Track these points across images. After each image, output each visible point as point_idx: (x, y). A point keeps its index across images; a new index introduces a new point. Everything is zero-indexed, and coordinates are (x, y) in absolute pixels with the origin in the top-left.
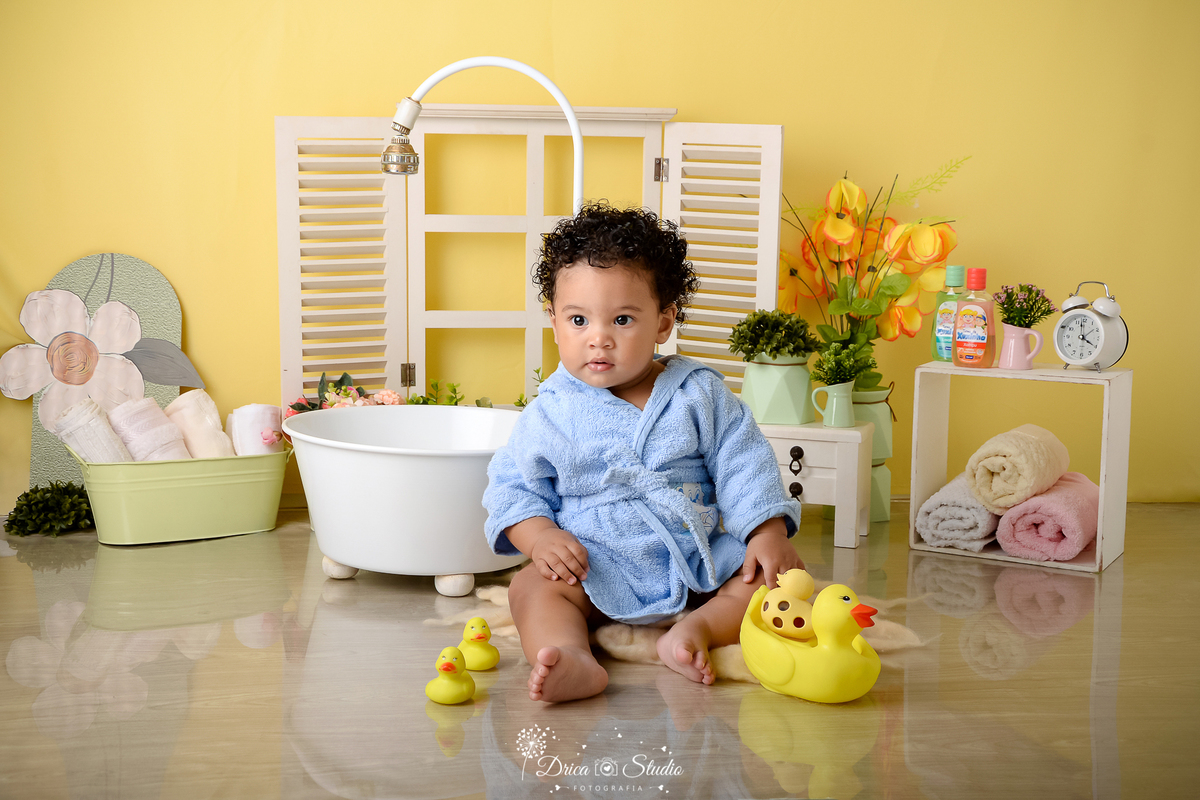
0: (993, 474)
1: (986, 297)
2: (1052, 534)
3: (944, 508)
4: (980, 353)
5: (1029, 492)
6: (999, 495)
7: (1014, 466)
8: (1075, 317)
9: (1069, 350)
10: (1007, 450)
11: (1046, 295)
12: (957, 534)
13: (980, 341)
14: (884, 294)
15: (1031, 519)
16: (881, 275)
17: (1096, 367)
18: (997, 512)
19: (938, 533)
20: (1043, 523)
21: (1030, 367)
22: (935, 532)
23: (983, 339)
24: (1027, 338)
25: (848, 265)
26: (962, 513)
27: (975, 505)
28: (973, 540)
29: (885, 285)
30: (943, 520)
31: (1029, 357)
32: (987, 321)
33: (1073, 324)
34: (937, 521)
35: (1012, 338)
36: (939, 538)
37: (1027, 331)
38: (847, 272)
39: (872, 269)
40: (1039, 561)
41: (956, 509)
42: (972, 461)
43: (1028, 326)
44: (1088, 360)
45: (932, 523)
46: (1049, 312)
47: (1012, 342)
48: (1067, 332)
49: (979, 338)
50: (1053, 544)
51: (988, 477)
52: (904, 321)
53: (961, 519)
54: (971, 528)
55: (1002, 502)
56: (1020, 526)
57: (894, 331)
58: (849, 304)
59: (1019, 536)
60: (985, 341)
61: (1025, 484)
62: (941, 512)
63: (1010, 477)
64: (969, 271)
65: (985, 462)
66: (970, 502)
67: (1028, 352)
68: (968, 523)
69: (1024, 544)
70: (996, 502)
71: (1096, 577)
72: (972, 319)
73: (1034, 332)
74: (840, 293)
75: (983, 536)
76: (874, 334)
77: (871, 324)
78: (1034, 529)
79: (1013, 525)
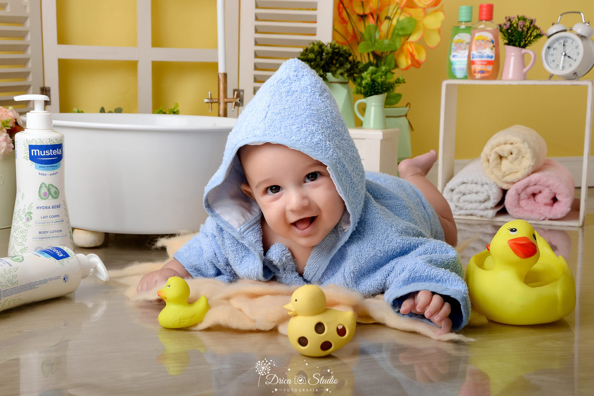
0: (501, 157)
1: (493, 25)
2: (548, 201)
3: (464, 185)
4: (490, 68)
5: (531, 169)
6: (507, 173)
7: (519, 151)
8: (557, 40)
9: (553, 65)
10: (515, 139)
11: (537, 24)
12: (474, 205)
13: (489, 59)
14: (398, 35)
15: (530, 190)
16: (394, 22)
17: (575, 75)
18: (505, 187)
19: (461, 205)
20: (540, 192)
21: (525, 78)
22: (457, 204)
23: (492, 57)
24: (523, 56)
25: (371, 17)
26: (478, 188)
27: (488, 181)
28: (487, 209)
29: (398, 27)
30: (464, 194)
31: (525, 70)
32: (495, 45)
33: (556, 45)
34: (459, 195)
35: (513, 56)
36: (461, 209)
37: (524, 51)
38: (371, 22)
39: (388, 18)
40: (538, 220)
41: (474, 185)
42: (486, 150)
43: (524, 46)
44: (569, 71)
45: (455, 197)
46: (540, 35)
47: (512, 59)
48: (551, 51)
49: (488, 57)
50: (548, 208)
51: (499, 160)
52: (415, 53)
53: (477, 193)
54: (485, 201)
55: (510, 178)
56: (523, 195)
57: (407, 62)
58: (373, 45)
59: (523, 203)
60: (493, 59)
61: (527, 163)
62: (463, 188)
63: (516, 159)
64: (481, 7)
65: (497, 149)
66: (484, 180)
67: (524, 66)
68: (482, 197)
69: (526, 208)
70: (505, 179)
71: (580, 231)
72: (483, 43)
73: (528, 51)
74: (366, 36)
75: (495, 205)
76: (393, 65)
77: (390, 57)
78: (532, 198)
79: (519, 195)
